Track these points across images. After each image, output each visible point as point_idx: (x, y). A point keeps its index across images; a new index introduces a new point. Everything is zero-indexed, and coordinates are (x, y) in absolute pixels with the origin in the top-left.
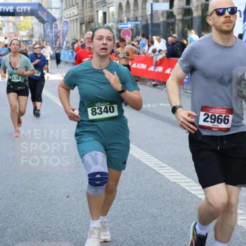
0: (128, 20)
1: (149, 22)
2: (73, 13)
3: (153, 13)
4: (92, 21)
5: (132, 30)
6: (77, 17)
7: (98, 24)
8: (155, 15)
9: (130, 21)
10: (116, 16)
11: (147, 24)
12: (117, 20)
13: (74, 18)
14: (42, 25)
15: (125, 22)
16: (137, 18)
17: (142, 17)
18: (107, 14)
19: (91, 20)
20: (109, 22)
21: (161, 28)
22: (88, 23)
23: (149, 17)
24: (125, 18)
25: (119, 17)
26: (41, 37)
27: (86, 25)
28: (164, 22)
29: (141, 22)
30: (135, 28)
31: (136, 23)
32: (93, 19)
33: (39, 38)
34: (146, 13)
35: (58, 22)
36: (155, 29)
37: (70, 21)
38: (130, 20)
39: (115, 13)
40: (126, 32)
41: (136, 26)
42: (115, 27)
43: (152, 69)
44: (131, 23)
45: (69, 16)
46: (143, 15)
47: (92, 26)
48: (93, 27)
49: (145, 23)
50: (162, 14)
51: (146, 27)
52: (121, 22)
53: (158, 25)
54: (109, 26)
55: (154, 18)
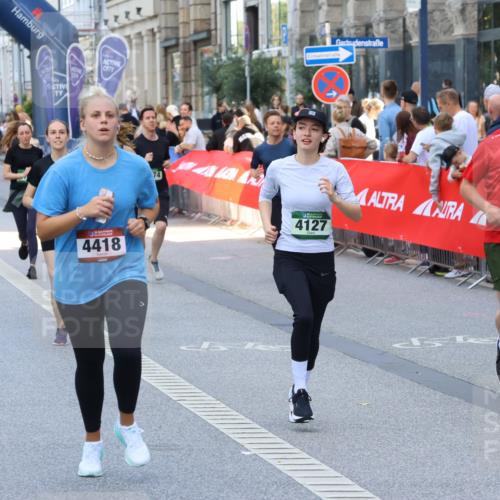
0: (338, 34)
1: (415, 40)
2: (139, 10)
3: (430, 7)
4: (207, 40)
5: (350, 69)
6: (154, 24)
7: (229, 48)
8: (437, 15)
9: (343, 39)
10: (292, 21)
11: (408, 49)
12: (297, 37)
13: (144, 28)
14: (26, 52)
15: (329, 43)
16: (368, 26)
17: (387, 21)
18: (262, 14)
19: (203, 35)
20: (270, 41)
21: (459, 63)
22: (192, 47)
23: (413, 24)
24: (327, 28)
25: (303, 25)
26: (24, 99)
27: (185, 53)
28: (468, 40)
29: (384, 40)
30: (362, 63)
31: (368, 43)
32: (209, 31)
33: (16, 100)
34: (404, 9)
35: (83, 44)
36: (436, 66)
37: (128, 37)
38: (345, 35)
39: (290, 9)
40: (331, 78)
41: (368, 55)
42: (292, 61)
43: (424, 209)
44: (348, 43)
45: (123, 20)
46: (392, 15)
47: (206, 56)
48: (210, 60)
49: (400, 46)
50: (463, 11)
51: (401, 59)
52: (313, 40)
53: (447, 51)
54: (268, 55)
55: (432, 28)
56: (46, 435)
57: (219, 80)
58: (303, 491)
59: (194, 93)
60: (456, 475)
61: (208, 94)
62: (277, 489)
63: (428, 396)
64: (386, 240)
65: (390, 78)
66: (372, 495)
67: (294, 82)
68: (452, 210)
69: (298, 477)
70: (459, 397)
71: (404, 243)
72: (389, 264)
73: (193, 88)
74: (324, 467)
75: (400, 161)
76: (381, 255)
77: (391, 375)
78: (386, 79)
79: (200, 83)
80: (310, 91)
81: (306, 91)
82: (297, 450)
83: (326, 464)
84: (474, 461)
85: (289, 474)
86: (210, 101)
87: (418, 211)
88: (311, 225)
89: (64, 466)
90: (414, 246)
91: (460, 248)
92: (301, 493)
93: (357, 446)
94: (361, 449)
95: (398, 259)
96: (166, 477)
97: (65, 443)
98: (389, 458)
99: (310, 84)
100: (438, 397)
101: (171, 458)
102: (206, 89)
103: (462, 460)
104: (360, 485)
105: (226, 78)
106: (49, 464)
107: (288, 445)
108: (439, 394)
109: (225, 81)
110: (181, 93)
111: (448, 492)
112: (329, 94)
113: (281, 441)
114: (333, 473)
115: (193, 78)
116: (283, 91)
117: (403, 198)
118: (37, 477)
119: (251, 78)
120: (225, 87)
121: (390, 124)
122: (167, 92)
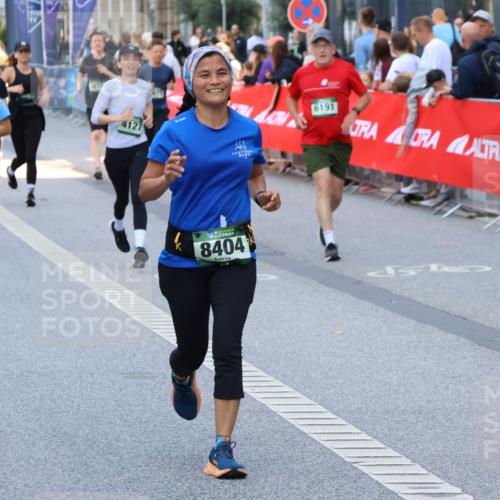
56: (20, 363)
57: (195, 8)
58: (276, 419)
59: (169, 20)
60: (428, 402)
61: (184, 21)
62: (250, 417)
63: (402, 324)
64: (361, 169)
65: (367, 5)
66: (344, 422)
67: (270, 9)
68: (425, 138)
69: (271, 405)
70: (433, 325)
71: (379, 172)
72: (365, 193)
73: (169, 15)
74: (297, 394)
75: (376, 89)
76: (357, 184)
77: (365, 303)
78: (363, 6)
79: (175, 10)
80: (286, 19)
81: (282, 18)
82: (270, 378)
83: (301, 392)
84: (447, 388)
85: (263, 401)
86: (186, 29)
87: (389, 139)
88: (133, 125)
89: (37, 394)
90: (389, 175)
91: (435, 176)
92: (275, 421)
93: (331, 374)
94: (334, 377)
95: (373, 187)
96: (139, 405)
97: (39, 370)
98: (362, 386)
99: (286, 12)
100: (411, 325)
101: (146, 386)
102: (182, 17)
103: (435, 387)
104: (333, 413)
105: (202, 5)
106: (22, 392)
107: (261, 373)
108: (413, 322)
109: (201, 9)
110: (157, 21)
111: (420, 419)
112: (305, 22)
113: (255, 369)
114: (307, 401)
115: (169, 5)
116: (259, 19)
117: (376, 126)
118: (11, 404)
119: (228, 5)
120: (201, 15)
121: (366, 52)
122: (142, 20)
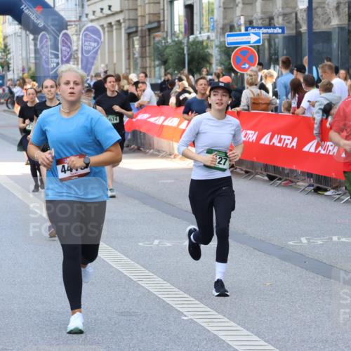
0: (250, 24)
1: (304, 28)
2: (110, 7)
3: (314, 5)
4: (158, 28)
5: (258, 48)
6: (120, 17)
7: (173, 34)
8: (319, 11)
9: (253, 27)
10: (218, 15)
11: (299, 34)
12: (220, 26)
13: (113, 20)
14: (31, 36)
15: (243, 30)
16: (271, 19)
17: (284, 15)
18: (196, 10)
19: (155, 25)
21: (335, 45)
22: (147, 33)
23: (302, 17)
24: (242, 20)
25: (225, 18)
26: (29, 69)
27: (142, 37)
28: (341, 28)
29: (282, 28)
30: (266, 44)
31: (271, 31)
32: (159, 22)
33: (23, 70)
34: (296, 6)
35: (70, 31)
36: (319, 47)
37: (102, 26)
38: (255, 24)
39: (216, 6)
40: (245, 55)
41: (270, 39)
42: (217, 43)
44: (257, 31)
45: (98, 14)
46: (287, 10)
47: (157, 39)
48: (159, 42)
49: (293, 32)
50: (338, 8)
51: (294, 42)
52: (232, 28)
53: (326, 36)
54: (200, 39)
55: (316, 19)
57: (166, 56)
58: (225, 345)
59: (148, 65)
61: (158, 66)
62: (206, 344)
63: (313, 278)
64: (283, 169)
67: (218, 57)
68: (331, 148)
69: (221, 335)
71: (296, 171)
72: (285, 186)
73: (148, 62)
74: (239, 328)
75: (293, 113)
76: (280, 179)
79: (153, 58)
80: (230, 64)
82: (220, 316)
83: (241, 326)
85: (215, 333)
86: (159, 71)
87: (306, 149)
90: (303, 173)
93: (263, 314)
94: (265, 316)
95: (292, 182)
97: (58, 310)
99: (230, 59)
101: (132, 322)
102: (157, 63)
104: (265, 341)
107: (214, 313)
108: (320, 277)
109: (170, 57)
110: (139, 66)
112: (243, 66)
115: (148, 54)
117: (296, 139)
119: (189, 54)
120: (170, 61)
121: (286, 87)
122: (129, 65)
